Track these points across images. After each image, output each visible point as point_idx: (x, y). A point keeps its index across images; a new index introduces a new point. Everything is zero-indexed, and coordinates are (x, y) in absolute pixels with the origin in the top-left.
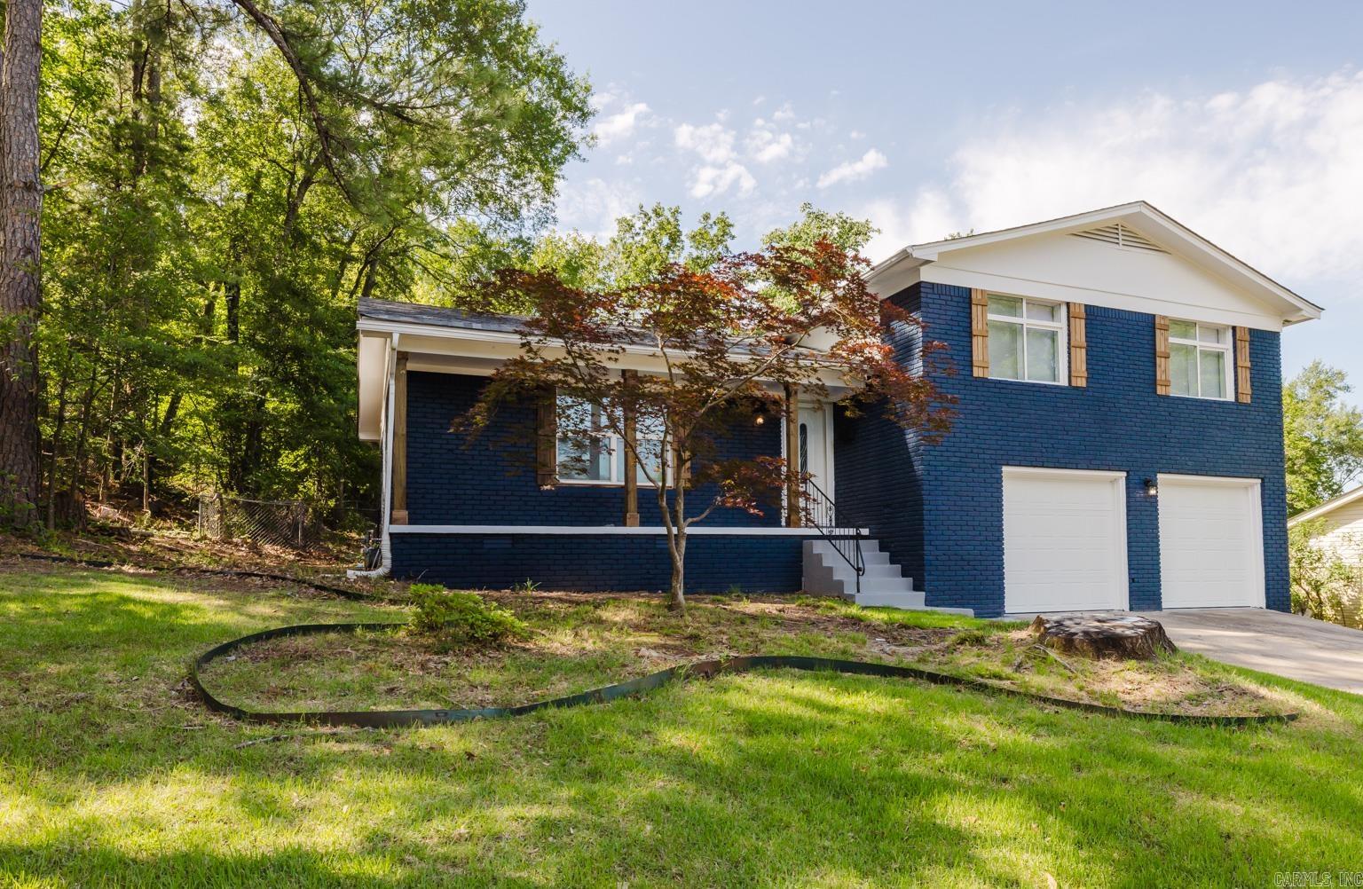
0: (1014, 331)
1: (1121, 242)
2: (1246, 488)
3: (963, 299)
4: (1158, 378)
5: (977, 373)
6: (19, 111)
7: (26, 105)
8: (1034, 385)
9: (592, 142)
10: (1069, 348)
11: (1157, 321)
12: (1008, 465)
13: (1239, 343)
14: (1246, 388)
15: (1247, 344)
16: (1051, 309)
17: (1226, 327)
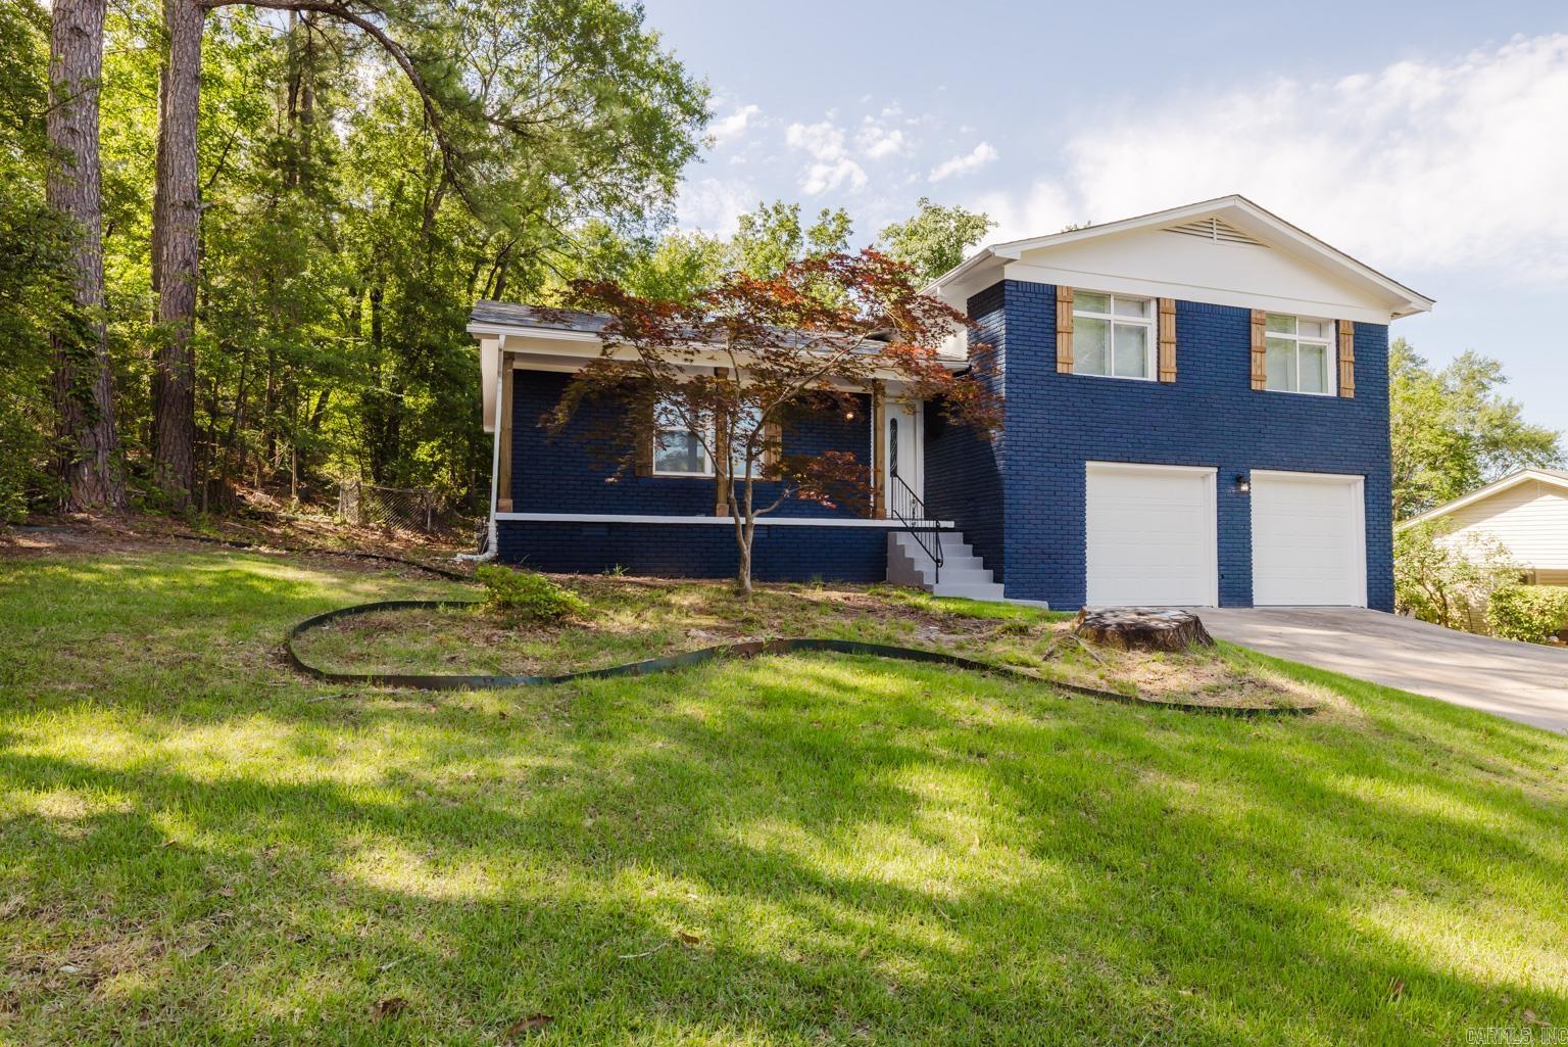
0: (1102, 326)
1: (1215, 237)
2: (1349, 485)
3: (1048, 296)
4: (1253, 372)
5: (1061, 369)
6: (180, 138)
7: (187, 132)
8: (1120, 381)
9: (710, 144)
10: (1158, 344)
11: (1253, 315)
12: (1092, 460)
13: (1342, 337)
14: (1349, 383)
15: (1351, 338)
16: (1142, 304)
17: (1328, 321)
